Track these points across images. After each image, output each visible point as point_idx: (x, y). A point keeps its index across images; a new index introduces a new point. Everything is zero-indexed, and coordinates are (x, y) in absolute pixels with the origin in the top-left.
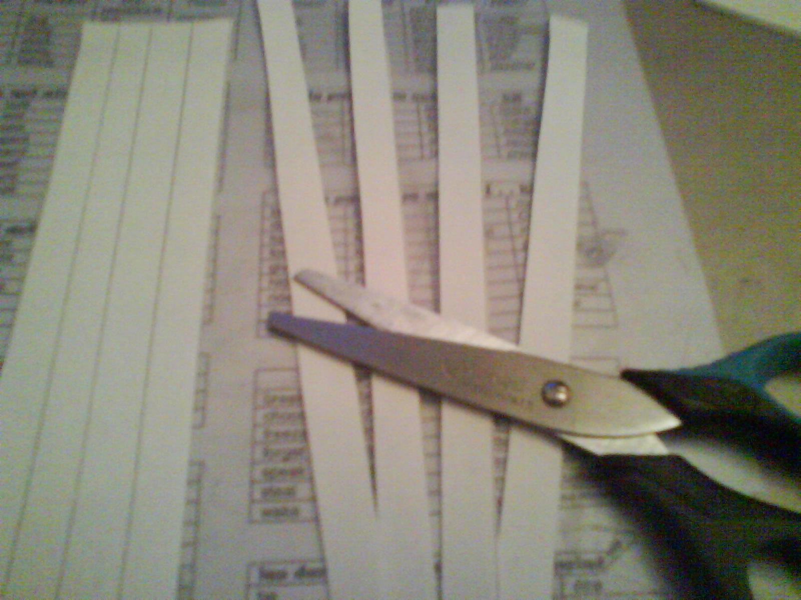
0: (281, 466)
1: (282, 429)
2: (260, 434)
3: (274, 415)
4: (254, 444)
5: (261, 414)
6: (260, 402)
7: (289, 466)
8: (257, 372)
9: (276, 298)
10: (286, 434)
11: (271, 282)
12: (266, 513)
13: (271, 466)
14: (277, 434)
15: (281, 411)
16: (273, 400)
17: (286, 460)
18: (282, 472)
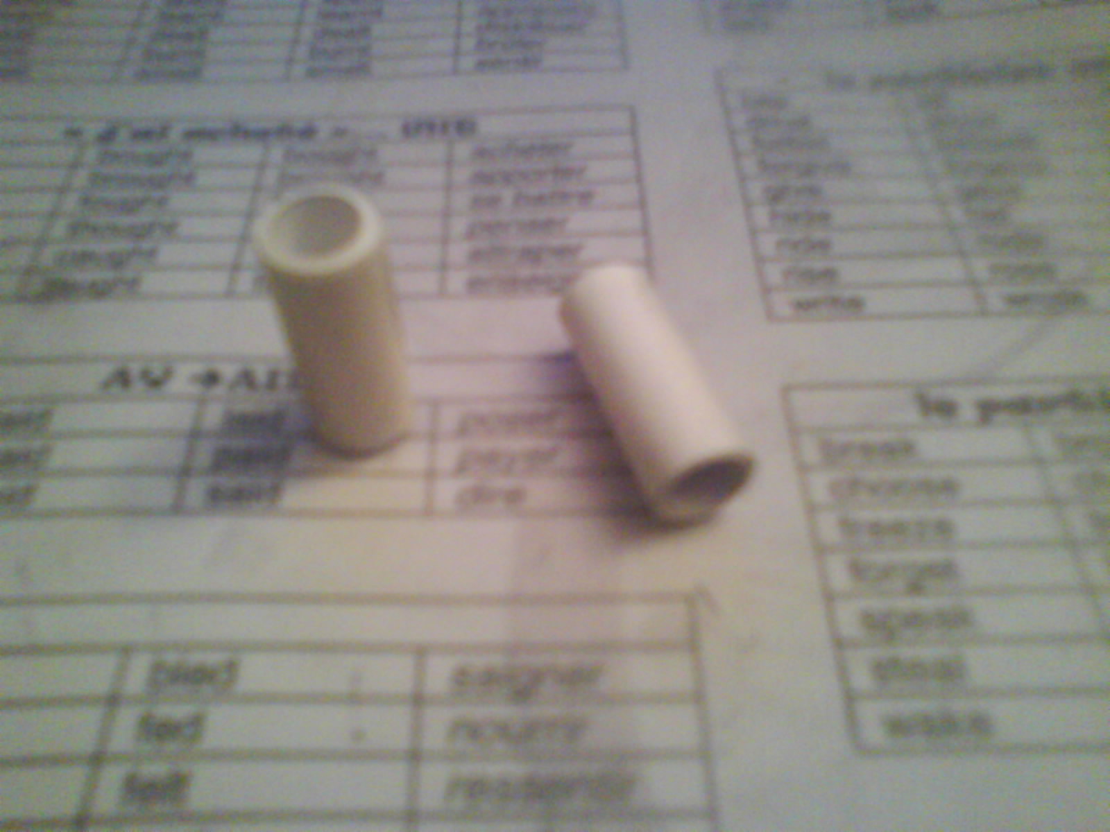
0: (906, 604)
1: (886, 515)
2: (829, 529)
3: (854, 485)
4: (821, 551)
5: (820, 484)
6: (811, 453)
7: (926, 603)
8: (786, 391)
9: (795, 245)
10: (898, 529)
11: (774, 216)
12: (897, 727)
13: (876, 604)
14: (877, 529)
15: (872, 475)
16: (845, 449)
17: (915, 588)
18: (914, 620)
